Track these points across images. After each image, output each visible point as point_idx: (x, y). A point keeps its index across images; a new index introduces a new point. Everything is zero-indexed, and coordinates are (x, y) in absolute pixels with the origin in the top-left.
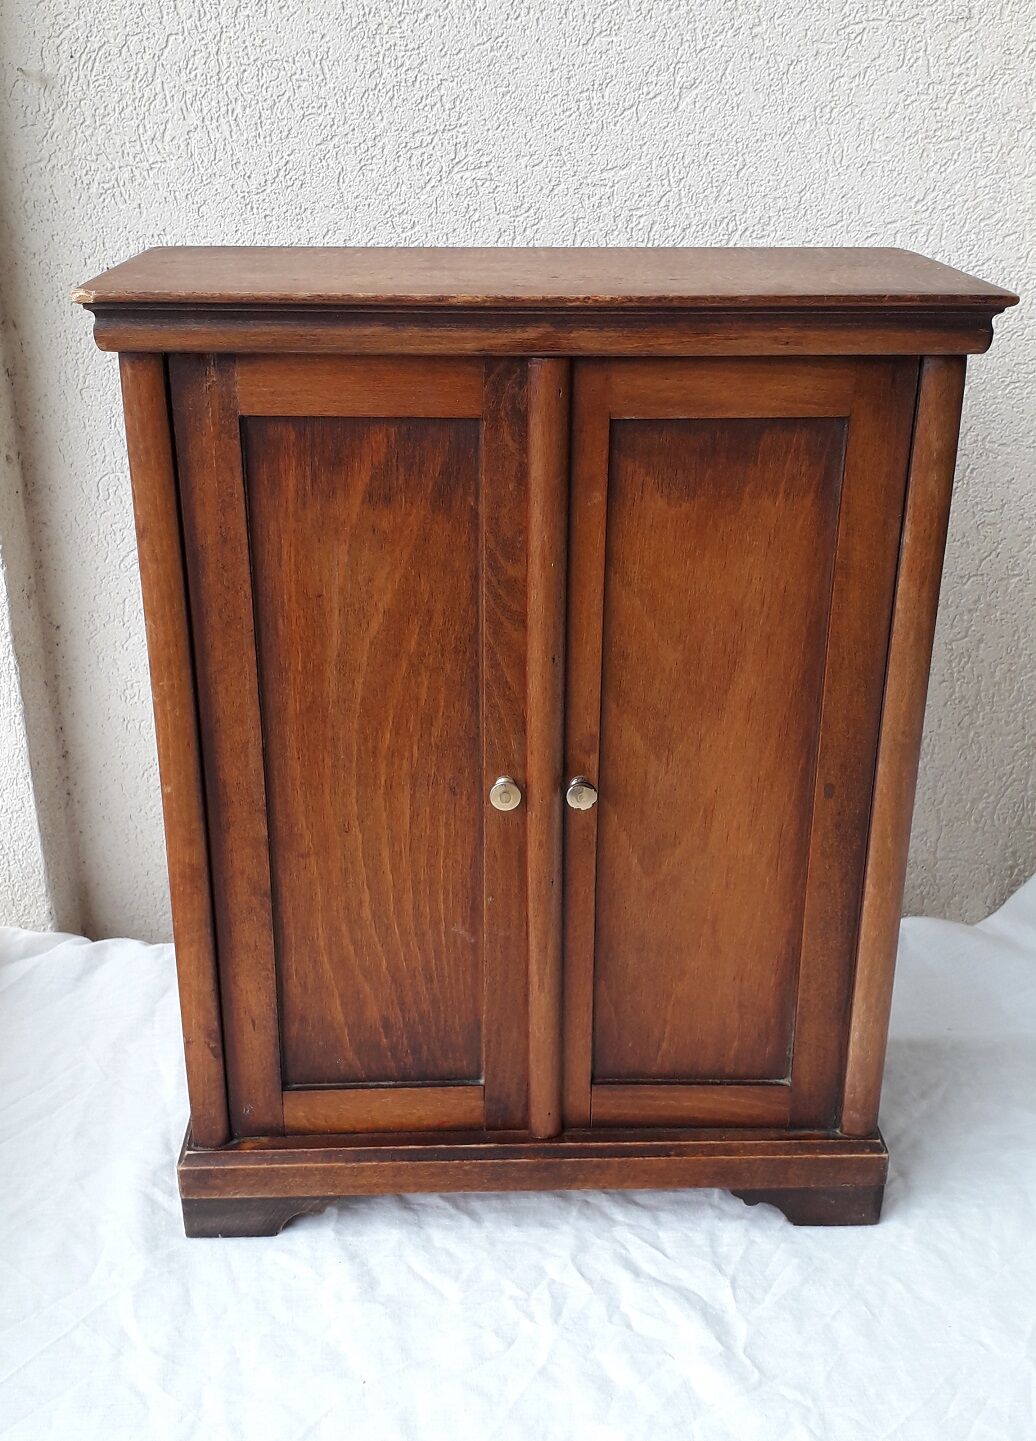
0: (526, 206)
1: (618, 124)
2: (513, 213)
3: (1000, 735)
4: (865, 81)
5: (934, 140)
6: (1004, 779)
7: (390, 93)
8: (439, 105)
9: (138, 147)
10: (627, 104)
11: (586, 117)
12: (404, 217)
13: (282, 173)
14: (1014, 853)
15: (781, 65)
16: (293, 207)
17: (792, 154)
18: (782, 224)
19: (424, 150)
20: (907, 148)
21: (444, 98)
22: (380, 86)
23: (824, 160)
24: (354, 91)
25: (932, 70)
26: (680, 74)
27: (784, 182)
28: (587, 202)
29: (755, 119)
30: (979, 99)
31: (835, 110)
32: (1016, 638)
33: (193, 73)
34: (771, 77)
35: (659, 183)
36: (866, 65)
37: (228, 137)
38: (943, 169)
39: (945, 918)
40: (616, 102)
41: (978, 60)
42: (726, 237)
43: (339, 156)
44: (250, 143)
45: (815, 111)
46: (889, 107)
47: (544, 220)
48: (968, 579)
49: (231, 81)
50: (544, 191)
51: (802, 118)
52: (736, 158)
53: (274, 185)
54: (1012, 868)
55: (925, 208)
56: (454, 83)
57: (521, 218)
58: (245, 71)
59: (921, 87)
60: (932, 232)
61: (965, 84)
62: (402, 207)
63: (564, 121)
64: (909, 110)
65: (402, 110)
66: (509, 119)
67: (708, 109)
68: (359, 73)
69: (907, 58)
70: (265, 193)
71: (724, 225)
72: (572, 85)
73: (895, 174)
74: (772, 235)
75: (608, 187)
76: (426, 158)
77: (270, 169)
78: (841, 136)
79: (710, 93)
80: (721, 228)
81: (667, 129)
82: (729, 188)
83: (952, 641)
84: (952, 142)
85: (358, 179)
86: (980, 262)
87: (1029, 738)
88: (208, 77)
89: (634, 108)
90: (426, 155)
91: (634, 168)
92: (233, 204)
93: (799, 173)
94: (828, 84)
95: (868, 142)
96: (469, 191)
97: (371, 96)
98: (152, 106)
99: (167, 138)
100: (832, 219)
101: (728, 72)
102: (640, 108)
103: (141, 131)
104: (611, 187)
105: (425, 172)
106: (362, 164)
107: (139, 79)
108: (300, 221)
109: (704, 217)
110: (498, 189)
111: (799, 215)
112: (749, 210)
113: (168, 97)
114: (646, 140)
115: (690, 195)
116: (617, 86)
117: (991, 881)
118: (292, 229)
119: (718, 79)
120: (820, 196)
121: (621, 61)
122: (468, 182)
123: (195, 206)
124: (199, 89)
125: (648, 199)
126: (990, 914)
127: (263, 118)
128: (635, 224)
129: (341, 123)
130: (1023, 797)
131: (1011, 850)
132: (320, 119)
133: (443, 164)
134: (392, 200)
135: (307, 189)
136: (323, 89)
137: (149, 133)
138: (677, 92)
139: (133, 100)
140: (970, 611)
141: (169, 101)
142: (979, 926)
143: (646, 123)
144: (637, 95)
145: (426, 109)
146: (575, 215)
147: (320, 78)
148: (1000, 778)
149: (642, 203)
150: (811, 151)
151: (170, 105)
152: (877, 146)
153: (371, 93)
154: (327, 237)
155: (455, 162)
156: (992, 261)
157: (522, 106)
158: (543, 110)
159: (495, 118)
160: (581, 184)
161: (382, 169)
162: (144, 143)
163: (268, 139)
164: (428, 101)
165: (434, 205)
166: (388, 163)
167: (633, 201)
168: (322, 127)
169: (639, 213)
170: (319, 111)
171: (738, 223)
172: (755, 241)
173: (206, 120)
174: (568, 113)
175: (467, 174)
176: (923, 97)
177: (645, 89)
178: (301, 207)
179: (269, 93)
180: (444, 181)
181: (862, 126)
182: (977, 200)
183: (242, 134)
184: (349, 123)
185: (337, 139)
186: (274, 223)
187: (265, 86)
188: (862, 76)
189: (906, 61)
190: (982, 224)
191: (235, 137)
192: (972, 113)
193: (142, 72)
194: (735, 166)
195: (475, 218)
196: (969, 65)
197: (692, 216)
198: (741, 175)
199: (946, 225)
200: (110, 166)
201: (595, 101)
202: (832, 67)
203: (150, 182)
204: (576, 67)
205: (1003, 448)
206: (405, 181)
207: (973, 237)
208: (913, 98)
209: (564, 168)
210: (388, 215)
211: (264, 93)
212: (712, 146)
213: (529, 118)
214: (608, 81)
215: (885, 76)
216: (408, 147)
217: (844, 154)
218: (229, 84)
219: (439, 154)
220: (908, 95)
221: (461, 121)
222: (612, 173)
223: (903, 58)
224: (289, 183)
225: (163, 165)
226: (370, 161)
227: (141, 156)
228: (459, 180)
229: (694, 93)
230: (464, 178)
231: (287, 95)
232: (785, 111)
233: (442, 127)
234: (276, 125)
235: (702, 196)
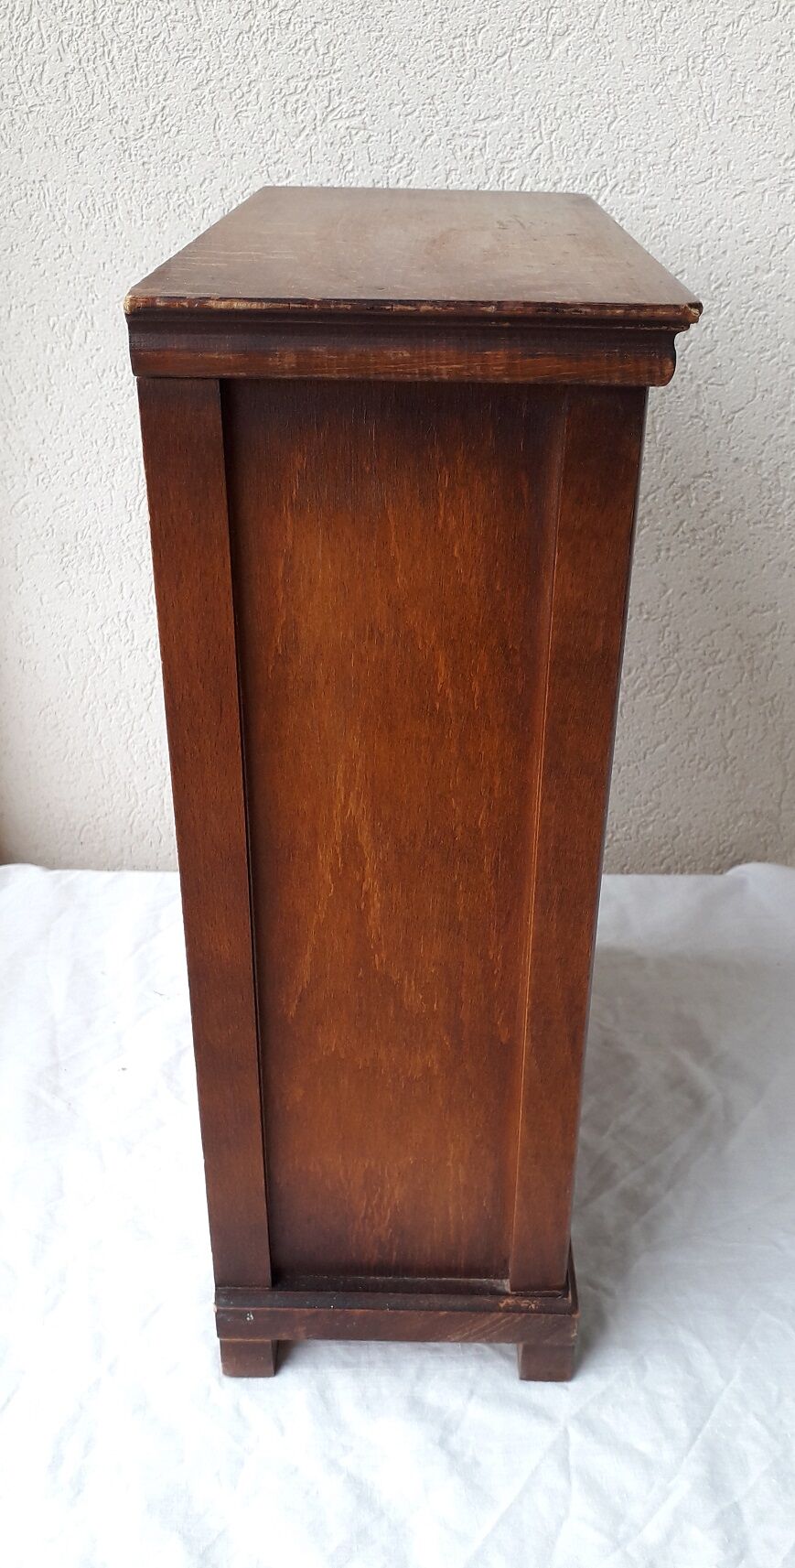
0: (399, 156)
1: (491, 73)
2: (386, 163)
7: (265, 37)
8: (312, 49)
9: (16, 90)
10: (500, 51)
11: (459, 65)
12: (280, 165)
13: (159, 118)
15: (655, 11)
16: (170, 155)
17: (663, 107)
18: (652, 180)
19: (298, 96)
20: (778, 103)
21: (318, 42)
22: (254, 29)
23: (694, 114)
24: (228, 34)
26: (553, 21)
27: (655, 136)
28: (459, 154)
29: (627, 70)
31: (708, 61)
33: (69, 12)
34: (644, 24)
35: (531, 134)
36: (740, 12)
37: (105, 80)
40: (489, 49)
42: (596, 192)
43: (215, 102)
44: (127, 87)
45: (687, 61)
46: (762, 58)
47: (417, 172)
49: (107, 21)
50: (417, 141)
51: (674, 68)
52: (607, 110)
53: (152, 131)
56: (328, 26)
57: (394, 169)
58: (120, 10)
62: (277, 156)
63: (437, 69)
64: (782, 62)
65: (276, 54)
66: (382, 65)
67: (580, 58)
68: (233, 14)
69: (782, 6)
70: (142, 139)
71: (595, 179)
72: (446, 30)
73: (765, 129)
74: (642, 191)
75: (480, 138)
76: (300, 105)
77: (147, 114)
78: (713, 89)
79: (582, 41)
80: (591, 183)
81: (539, 79)
82: (600, 141)
85: (233, 126)
88: (84, 17)
90: (301, 102)
91: (506, 119)
92: (112, 150)
93: (670, 126)
94: (701, 33)
95: (740, 96)
96: (344, 140)
97: (246, 39)
98: (29, 47)
99: (45, 81)
100: (701, 176)
101: (601, 18)
102: (512, 55)
103: (19, 72)
104: (484, 138)
105: (299, 120)
106: (238, 110)
107: (15, 18)
108: (177, 169)
109: (575, 171)
110: (373, 138)
111: (668, 172)
112: (620, 165)
113: (45, 36)
114: (518, 90)
115: (561, 148)
116: (490, 32)
118: (170, 176)
119: (591, 25)
120: (690, 150)
121: (494, 5)
122: (342, 130)
123: (75, 152)
124: (75, 28)
125: (520, 151)
127: (138, 61)
128: (506, 177)
129: (217, 67)
132: (196, 62)
133: (317, 113)
134: (268, 148)
135: (183, 136)
136: (198, 30)
137: (27, 74)
138: (549, 39)
139: (10, 40)
141: (46, 41)
143: (517, 71)
144: (510, 43)
145: (300, 53)
146: (448, 166)
147: (195, 18)
149: (514, 155)
150: (682, 104)
151: (47, 46)
152: (748, 99)
153: (246, 36)
154: (204, 186)
155: (329, 109)
157: (395, 51)
158: (416, 56)
159: (369, 64)
160: (453, 135)
161: (257, 116)
162: (22, 85)
163: (144, 83)
164: (302, 45)
165: (309, 154)
166: (263, 110)
167: (505, 153)
168: (198, 71)
169: (511, 166)
170: (195, 54)
171: (609, 178)
172: (624, 197)
173: (82, 62)
174: (440, 60)
175: (341, 123)
177: (518, 36)
178: (178, 155)
179: (145, 34)
180: (319, 129)
181: (734, 79)
183: (119, 77)
184: (225, 67)
185: (212, 84)
186: (152, 170)
187: (140, 28)
188: (736, 25)
189: (781, 9)
191: (111, 80)
193: (18, 10)
194: (606, 118)
195: (349, 168)
197: (563, 169)
198: (612, 128)
201: (468, 48)
202: (706, 15)
203: (29, 126)
204: (449, 11)
206: (280, 129)
208: (786, 49)
209: (437, 118)
210: (264, 163)
211: (140, 35)
212: (584, 97)
213: (402, 64)
214: (481, 26)
215: (759, 25)
216: (282, 94)
217: (716, 107)
218: (105, 24)
219: (313, 100)
220: (781, 46)
221: (335, 67)
222: (484, 124)
223: (778, 7)
224: (166, 129)
225: (42, 108)
226: (245, 108)
227: (21, 98)
228: (333, 129)
229: (567, 40)
230: (338, 127)
231: (162, 36)
232: (658, 60)
233: (316, 73)
234: (151, 68)
235: (573, 149)
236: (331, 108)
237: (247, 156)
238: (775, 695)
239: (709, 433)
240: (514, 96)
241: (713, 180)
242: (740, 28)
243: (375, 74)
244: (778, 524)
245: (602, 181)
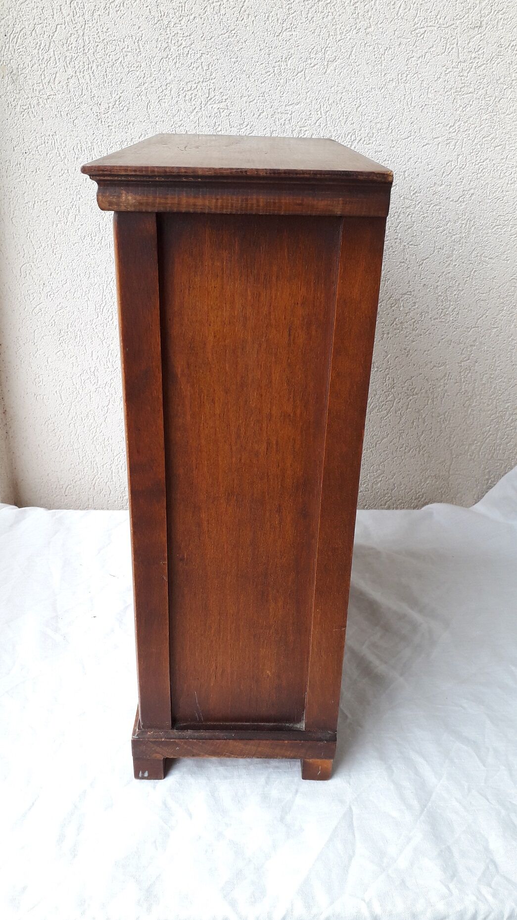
0: (246, 123)
1: (295, 80)
2: (239, 127)
3: (484, 411)
4: (425, 60)
5: (460, 93)
6: (486, 434)
7: (175, 61)
8: (200, 68)
9: (41, 87)
10: (299, 70)
11: (278, 76)
12: (182, 128)
13: (117, 103)
14: (489, 472)
15: (381, 50)
16: (123, 122)
17: (385, 99)
18: (379, 137)
19: (192, 92)
20: (446, 98)
21: (203, 63)
22: (169, 56)
23: (402, 103)
24: (155, 59)
25: (460, 55)
26: (327, 54)
27: (381, 114)
28: (278, 122)
29: (367, 80)
30: (484, 71)
31: (409, 76)
32: (494, 361)
33: (70, 46)
34: (376, 56)
35: (316, 113)
36: (425, 51)
37: (89, 82)
38: (464, 109)
39: (453, 504)
40: (294, 68)
41: (485, 50)
42: (350, 143)
43: (148, 94)
44: (101, 86)
45: (398, 76)
46: (437, 75)
47: (255, 131)
48: (471, 329)
49: (90, 51)
50: (255, 116)
51: (391, 79)
52: (356, 101)
53: (113, 109)
54: (488, 480)
55: (454, 130)
56: (209, 56)
57: (243, 130)
58: (98, 46)
59: (454, 64)
60: (457, 144)
61: (478, 63)
62: (181, 123)
63: (266, 78)
64: (448, 77)
65: (181, 69)
66: (237, 76)
67: (342, 73)
68: (158, 49)
70: (108, 114)
71: (349, 136)
72: (271, 58)
73: (439, 111)
74: (374, 143)
75: (289, 115)
76: (193, 96)
77: (111, 100)
78: (412, 90)
79: (343, 65)
80: (348, 138)
81: (321, 84)
82: (352, 117)
83: (461, 361)
84: (469, 95)
85: (157, 107)
86: (482, 161)
87: (499, 413)
88: (78, 49)
89: (304, 71)
90: (193, 94)
91: (302, 105)
92: (92, 119)
93: (389, 109)
94: (405, 61)
95: (426, 94)
96: (216, 115)
97: (165, 62)
98: (49, 64)
99: (57, 82)
100: (406, 135)
101: (353, 53)
102: (306, 72)
103: (43, 77)
105: (193, 104)
106: (160, 99)
107: (41, 49)
108: (127, 129)
109: (339, 132)
110: (232, 114)
111: (389, 133)
112: (363, 129)
113: (57, 59)
114: (309, 89)
115: (332, 120)
116: (295, 60)
117: (477, 486)
118: (123, 133)
119: (348, 57)
120: (400, 122)
121: (297, 46)
122: (215, 110)
123: (72, 120)
124: (73, 55)
125: (310, 121)
126: (476, 503)
127: (107, 72)
129: (149, 75)
130: (495, 443)
131: (487, 470)
132: (138, 73)
133: (202, 100)
134: (175, 118)
135: (130, 112)
136: (139, 57)
137: (47, 78)
138: (326, 64)
139: (39, 60)
140: (471, 346)
141: (57, 61)
142: (471, 508)
143: (309, 80)
144: (305, 65)
145: (194, 69)
146: (272, 129)
147: (138, 51)
148: (483, 433)
149: (307, 124)
150: (395, 98)
151: (58, 64)
152: (430, 96)
153: (165, 60)
154: (141, 138)
155: (209, 99)
156: (488, 160)
157: (244, 69)
158: (255, 72)
159: (230, 75)
160: (275, 112)
161: (170, 102)
162: (44, 84)
163: (110, 84)
164: (195, 65)
165: (197, 122)
166: (173, 99)
167: (302, 122)
168: (139, 78)
169: (305, 129)
170: (137, 69)
171: (357, 136)
172: (365, 146)
173: (77, 72)
174: (268, 74)
175: (215, 106)
176: (455, 70)
177: (309, 62)
178: (127, 122)
179: (111, 59)
180: (203, 109)
181: (422, 85)
182: (482, 127)
183: (96, 81)
184: (153, 76)
185: (146, 85)
186: (113, 129)
187: (108, 55)
188: (423, 57)
189: (447, 50)
190: (484, 140)
191: (92, 82)
192: (480, 79)
193: (43, 45)
194: (355, 105)
196: (480, 53)
197: (333, 131)
198: (358, 110)
199: (465, 140)
200: (26, 97)
201: (283, 67)
202: (408, 52)
203: (47, 106)
204: (273, 48)
205: (490, 260)
206: (182, 109)
207: (479, 147)
208: (450, 70)
209: (266, 104)
210: (173, 126)
211: (108, 59)
212: (344, 94)
213: (248, 76)
214: (290, 56)
215: (435, 57)
216: (184, 90)
217: (413, 100)
218: (89, 53)
219: (200, 94)
220: (447, 69)
221: (212, 76)
222: (291, 107)
223: (446, 48)
224: (121, 109)
225: (55, 97)
226: (164, 97)
227: (43, 91)
228: (211, 109)
229: (335, 64)
230: (213, 108)
231: (120, 60)
232: (383, 75)
233: (202, 80)
234: (114, 76)
235: (338, 121)
236: (210, 98)
237: (164, 123)
238: (446, 412)
239: (410, 271)
240: (307, 93)
241: (411, 137)
242: (425, 59)
243: (233, 81)
244: (446, 320)
245: (353, 137)
